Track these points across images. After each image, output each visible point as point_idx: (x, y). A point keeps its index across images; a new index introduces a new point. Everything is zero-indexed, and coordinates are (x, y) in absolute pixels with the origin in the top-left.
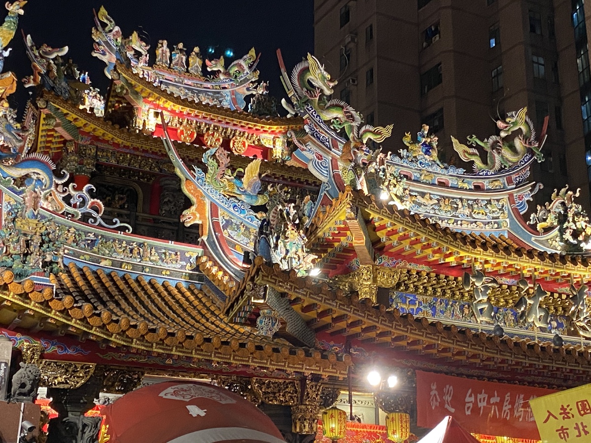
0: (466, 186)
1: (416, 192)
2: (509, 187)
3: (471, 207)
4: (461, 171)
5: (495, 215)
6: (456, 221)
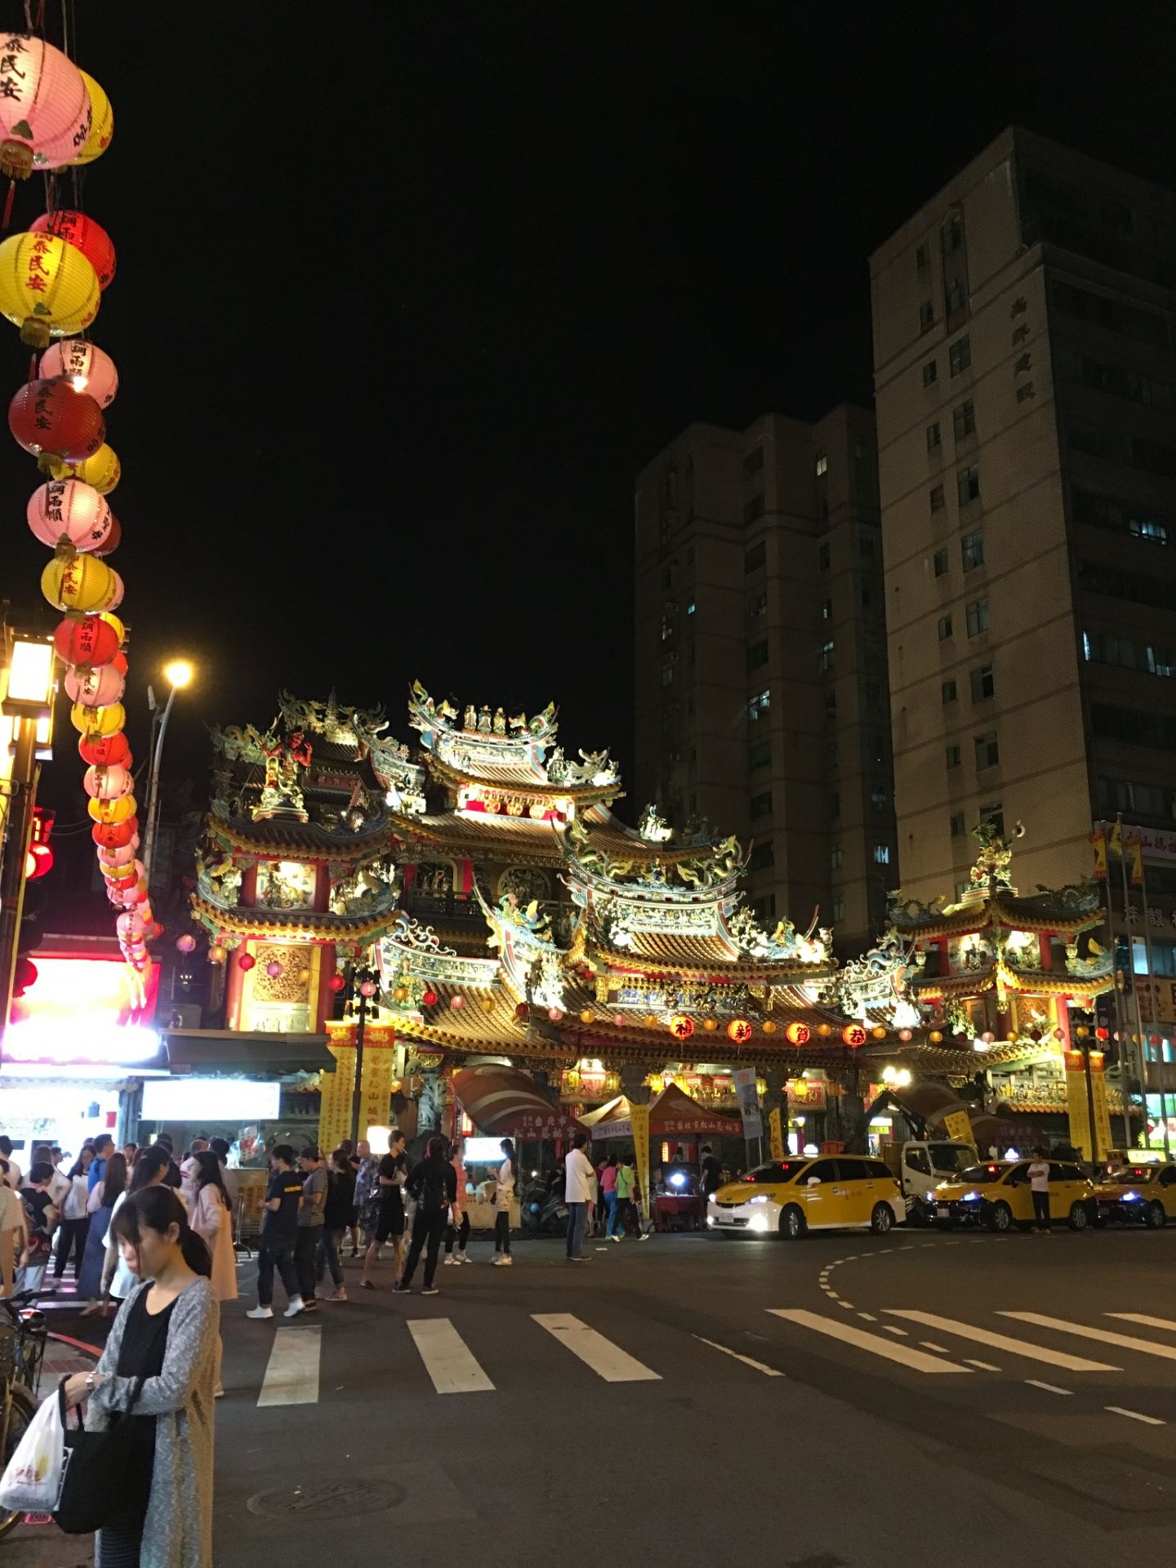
0: (686, 900)
1: (649, 908)
2: (719, 897)
3: (688, 915)
4: (683, 889)
5: (707, 920)
6: (679, 927)
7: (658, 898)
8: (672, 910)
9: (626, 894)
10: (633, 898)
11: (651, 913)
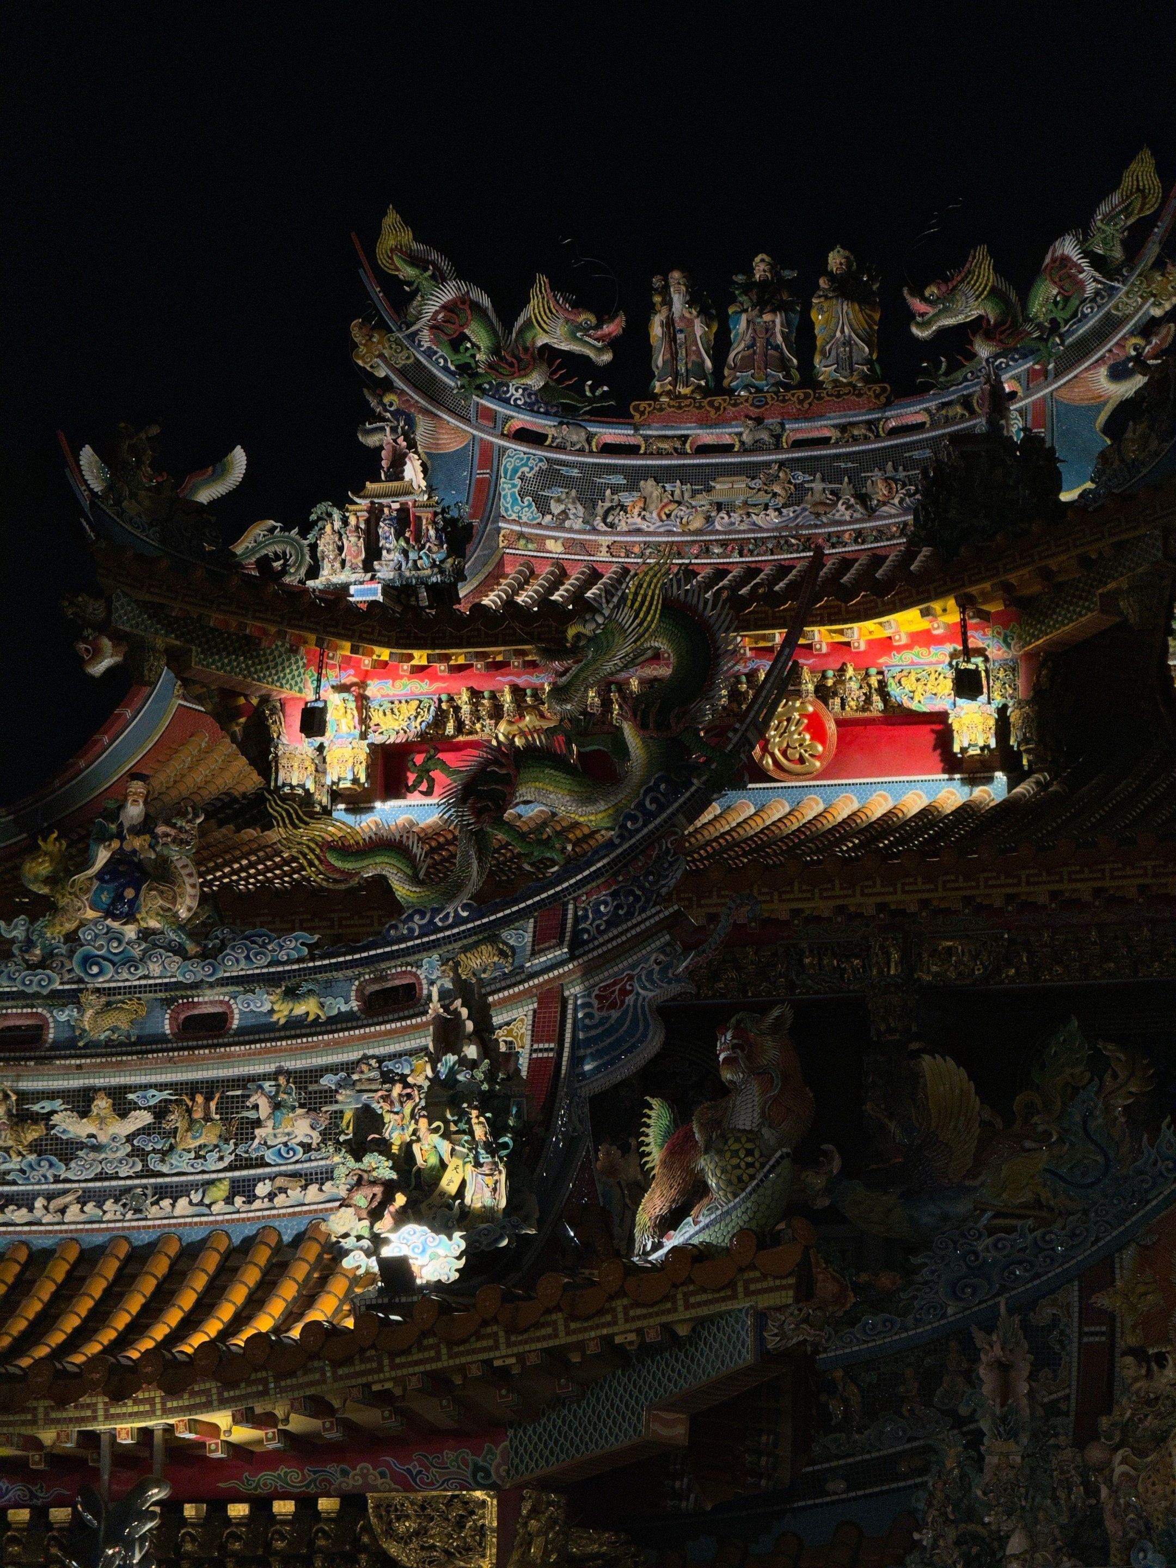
1: (51, 1095)
4: (295, 944)
6: (243, 1189)
11: (68, 1125)
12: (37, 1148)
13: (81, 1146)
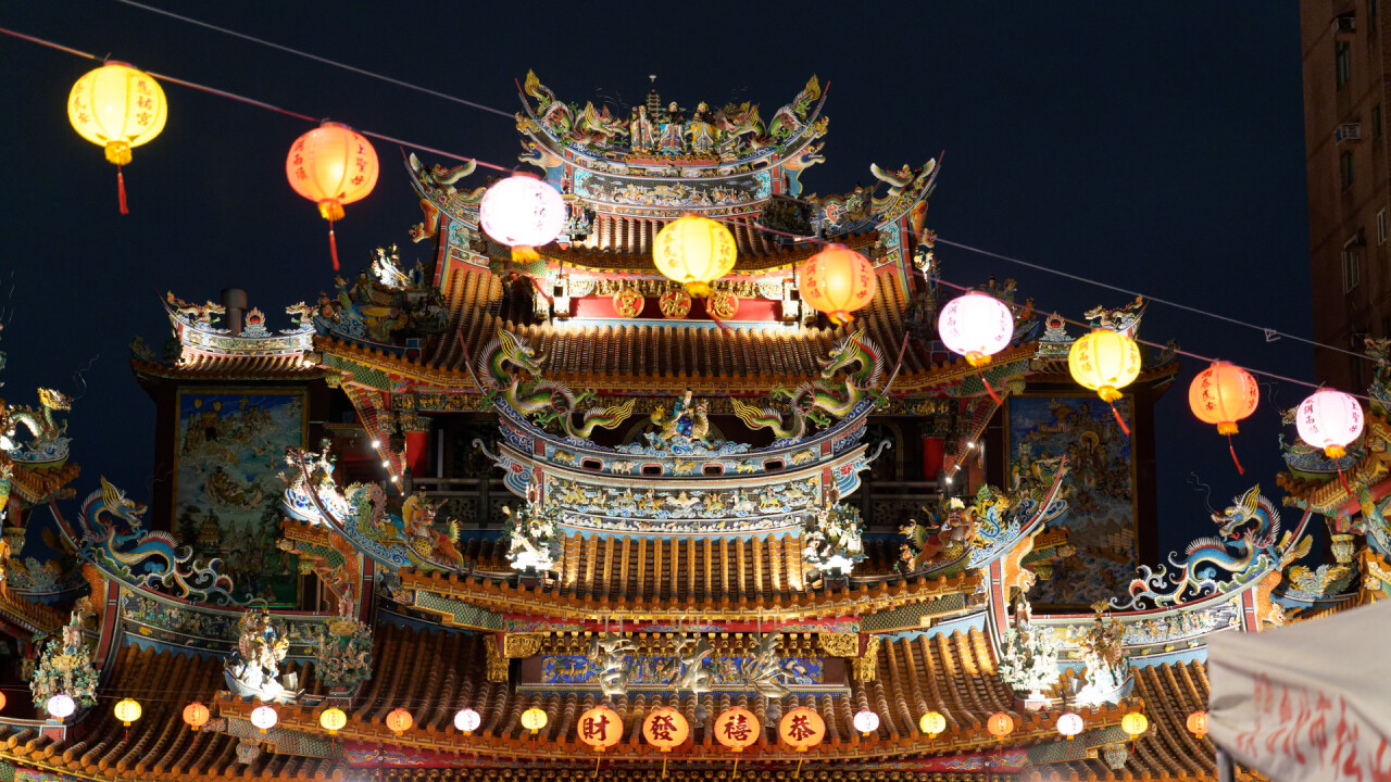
0: (749, 468)
1: (666, 491)
2: (825, 458)
3: (754, 498)
4: (743, 447)
5: (797, 504)
6: (731, 525)
7: (688, 469)
8: (718, 492)
9: (617, 466)
10: (634, 475)
11: (672, 501)
12: (661, 507)
13: (675, 508)
